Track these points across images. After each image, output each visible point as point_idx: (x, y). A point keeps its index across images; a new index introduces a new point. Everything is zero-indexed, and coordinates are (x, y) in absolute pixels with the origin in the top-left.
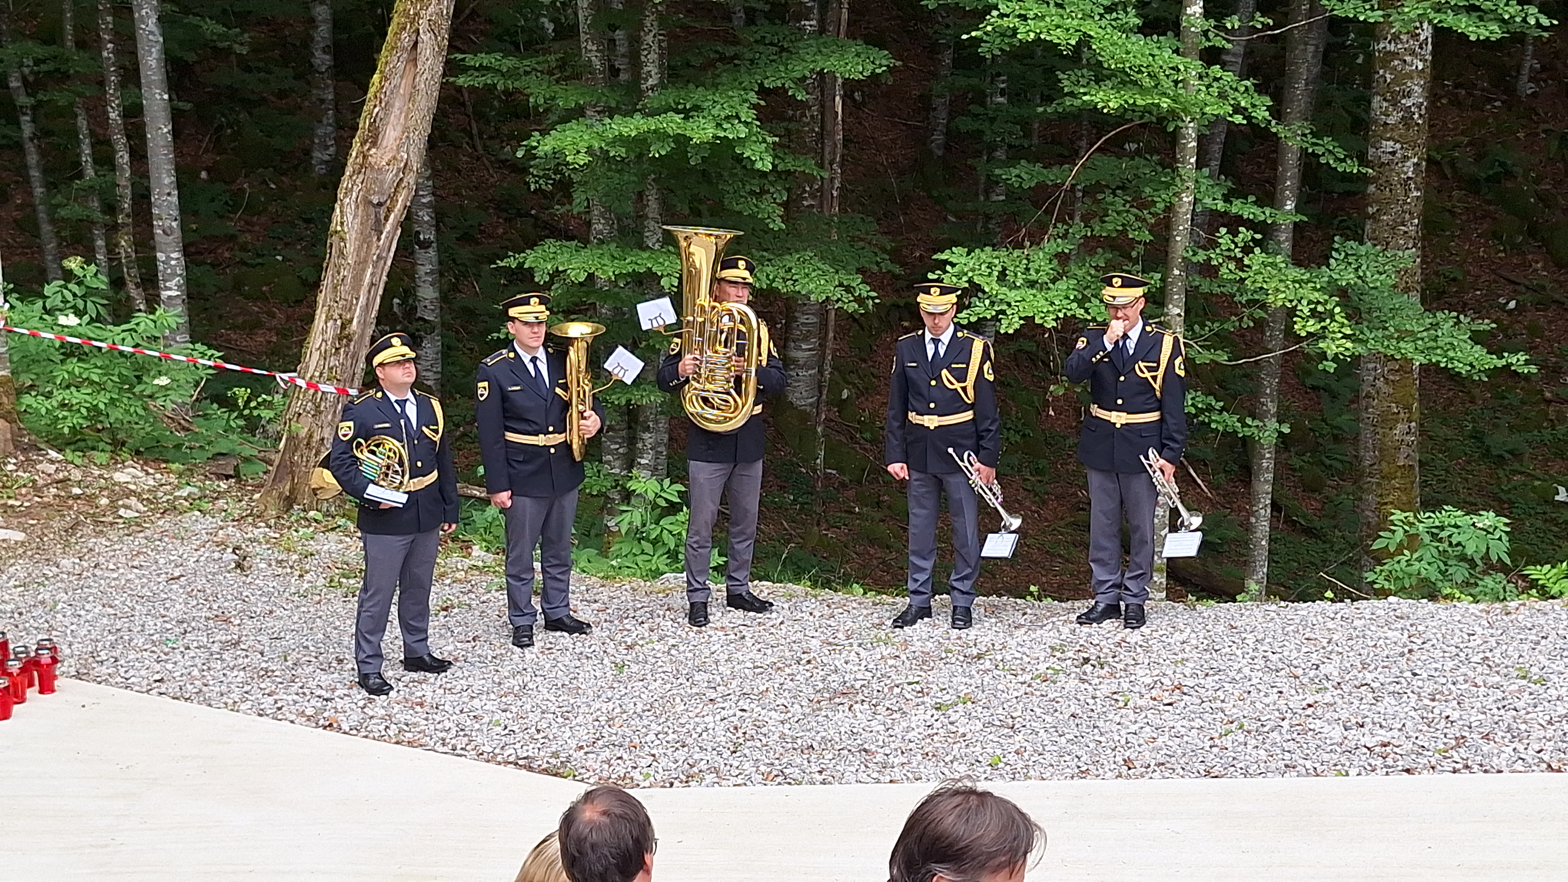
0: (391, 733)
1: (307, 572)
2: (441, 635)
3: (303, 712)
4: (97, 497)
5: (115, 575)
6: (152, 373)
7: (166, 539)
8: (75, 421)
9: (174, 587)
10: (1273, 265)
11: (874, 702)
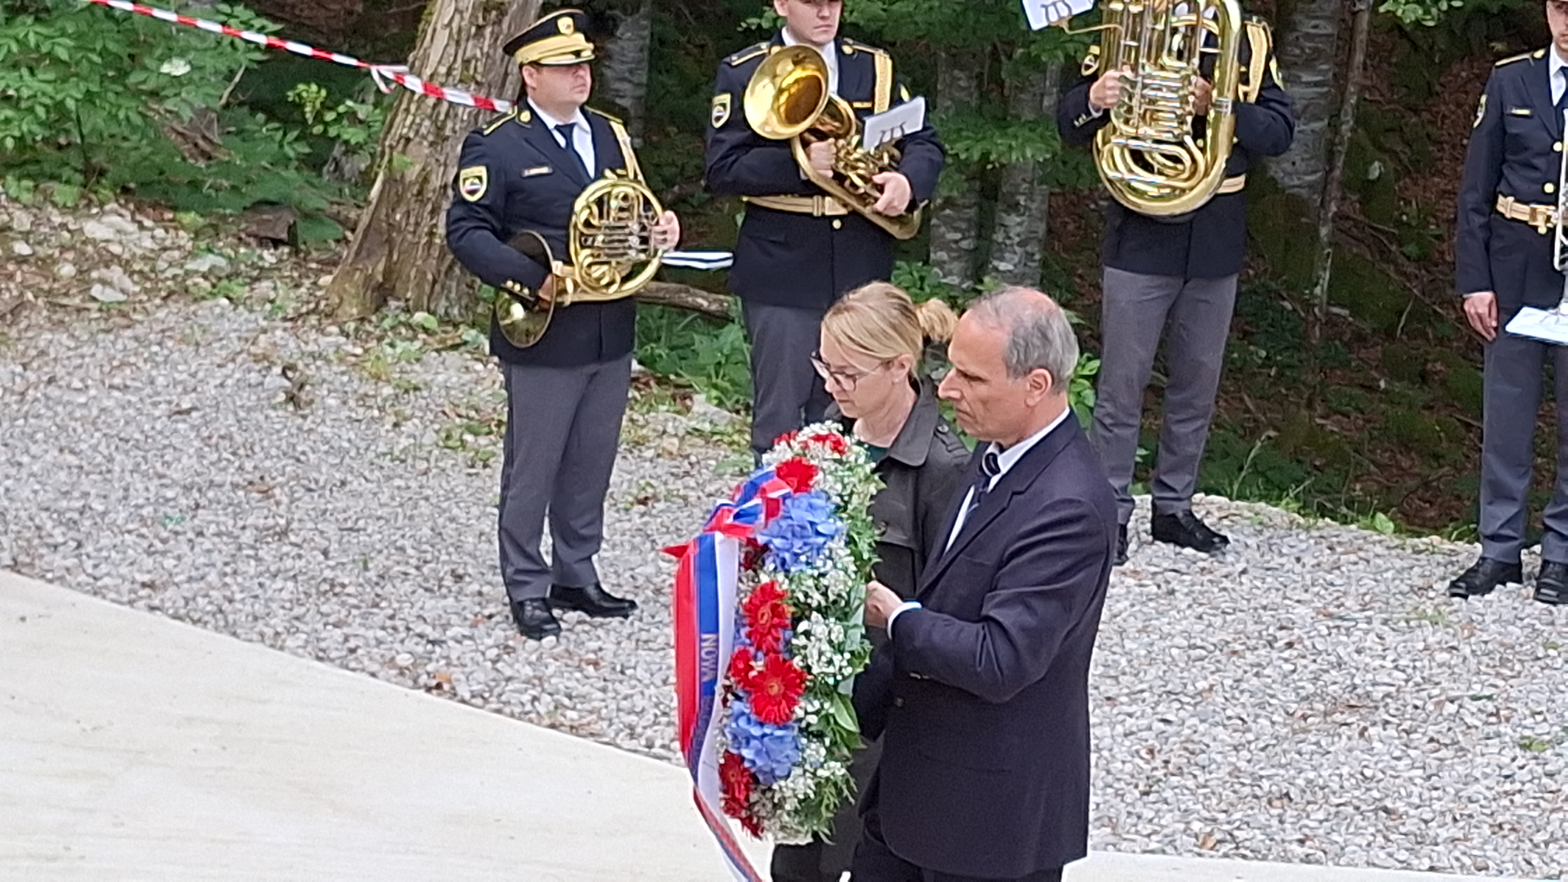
0: (542, 709)
1: (406, 419)
2: (634, 547)
3: (393, 659)
4: (55, 262)
5: (82, 399)
6: (158, 52)
7: (170, 344)
8: (25, 128)
9: (181, 426)
11: (1406, 725)
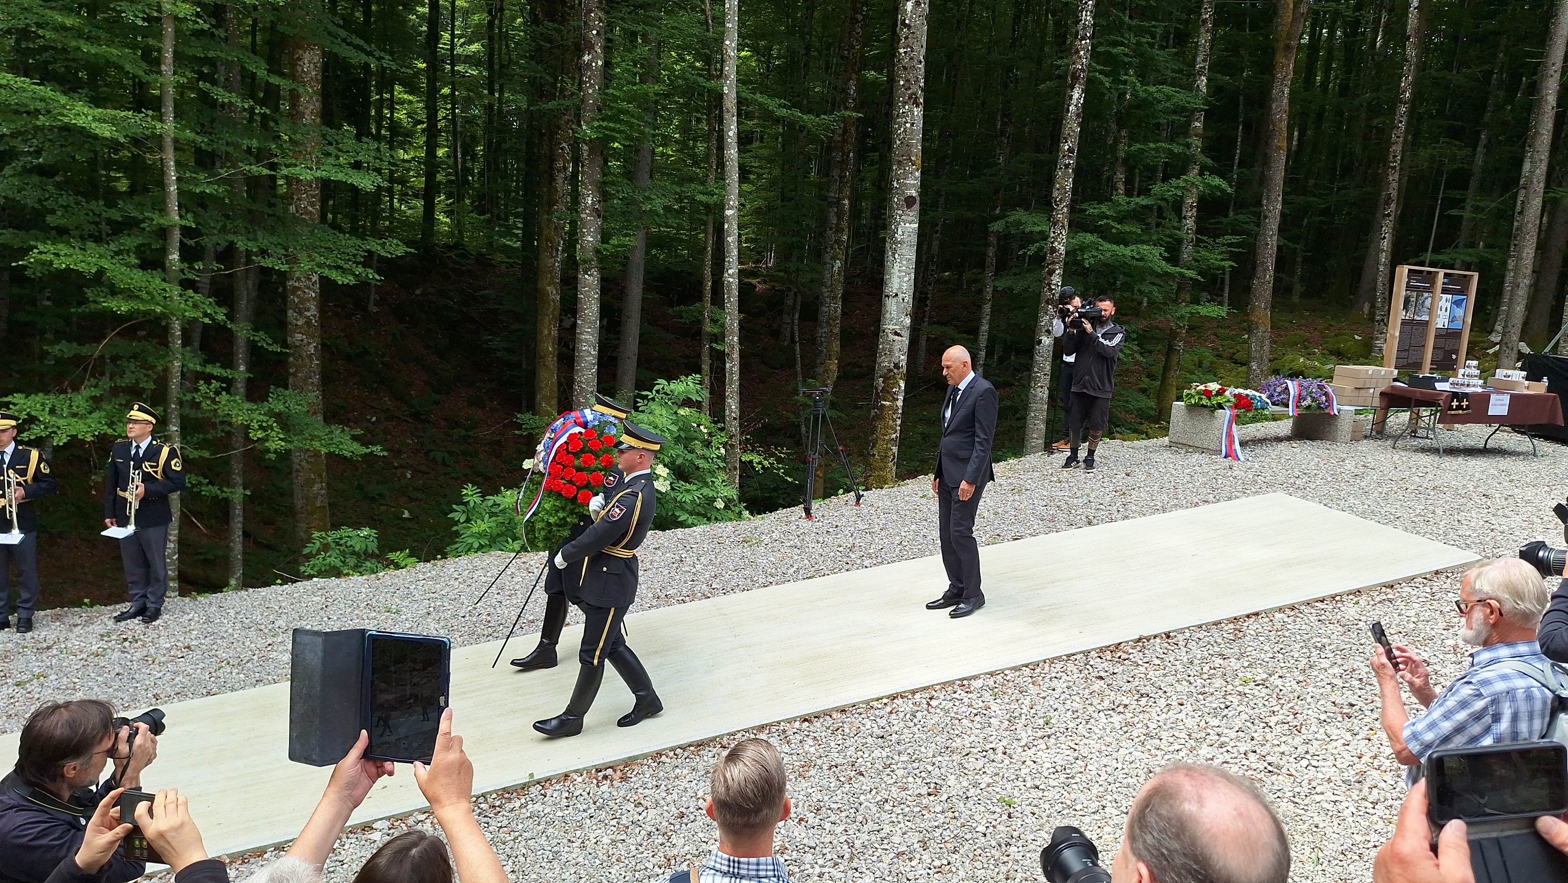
10: (234, 401)
